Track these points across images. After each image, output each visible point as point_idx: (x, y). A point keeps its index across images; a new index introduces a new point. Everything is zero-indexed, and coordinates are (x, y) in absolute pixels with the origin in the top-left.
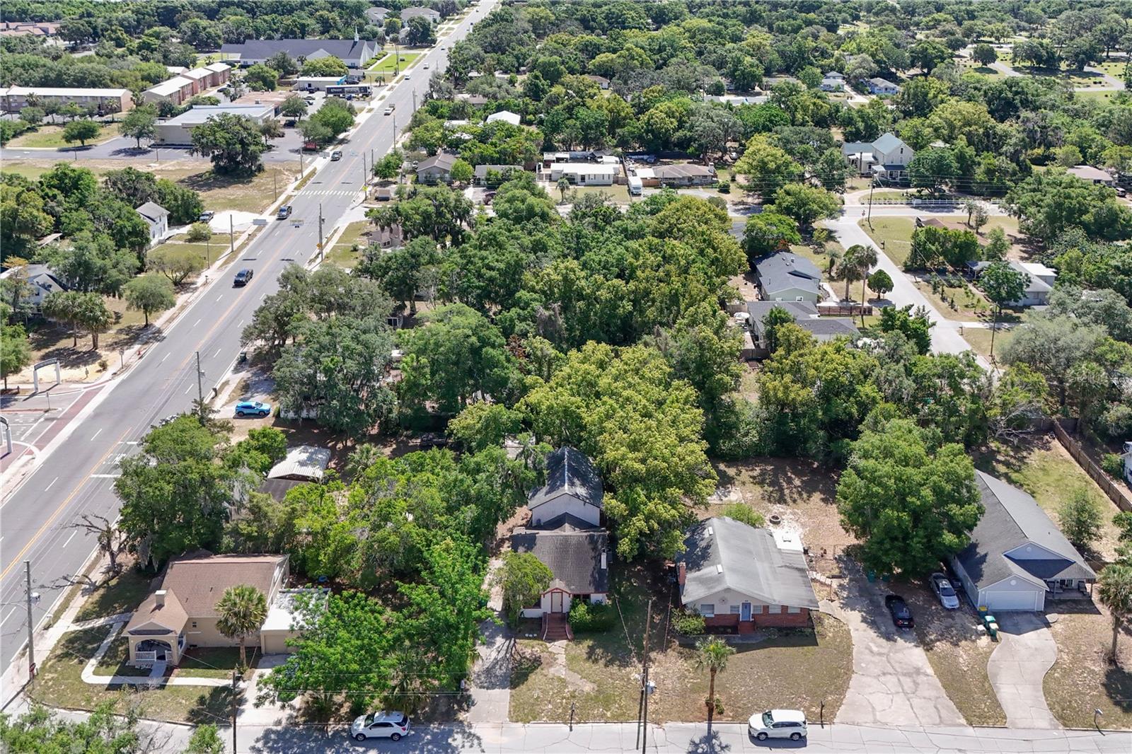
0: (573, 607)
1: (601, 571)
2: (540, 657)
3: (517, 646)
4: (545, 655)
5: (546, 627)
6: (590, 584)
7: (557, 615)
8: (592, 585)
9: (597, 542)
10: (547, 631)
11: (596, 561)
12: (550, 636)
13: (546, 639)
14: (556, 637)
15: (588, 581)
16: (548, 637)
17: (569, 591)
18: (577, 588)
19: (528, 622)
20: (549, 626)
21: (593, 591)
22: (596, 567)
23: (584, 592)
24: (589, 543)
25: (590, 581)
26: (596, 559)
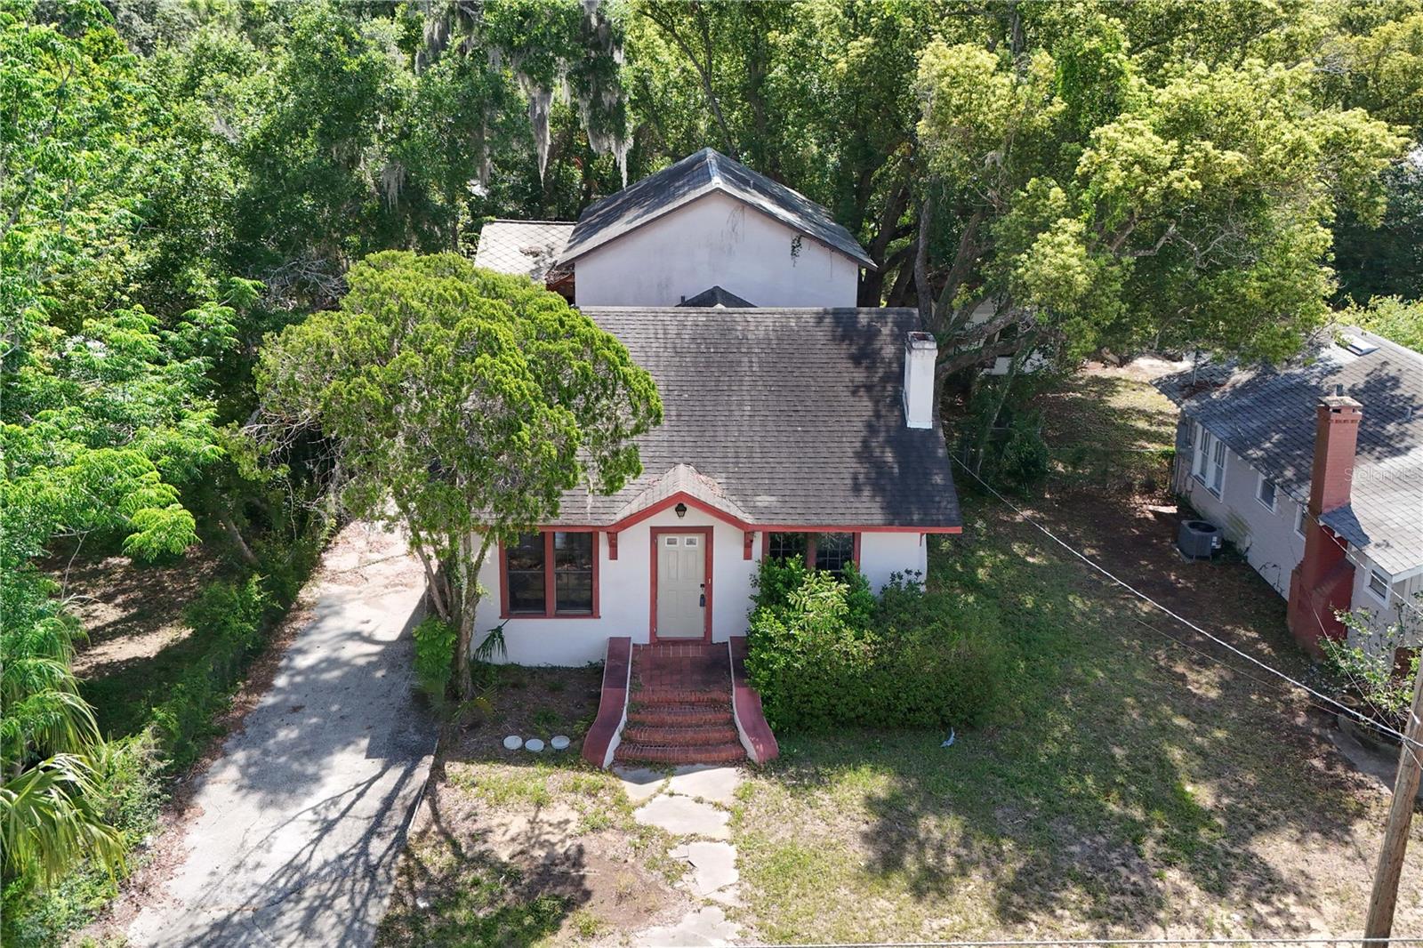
0: (772, 593)
1: (905, 440)
2: (577, 858)
3: (447, 796)
4: (611, 844)
5: (623, 702)
6: (857, 489)
7: (681, 650)
8: (866, 493)
9: (871, 334)
10: (624, 718)
11: (876, 403)
12: (644, 744)
13: (622, 760)
14: (676, 754)
15: (846, 476)
16: (630, 752)
17: (747, 515)
18: (788, 505)
19: (524, 686)
20: (639, 697)
21: (875, 517)
22: (882, 423)
23: (827, 522)
24: (834, 339)
25: (855, 478)
26: (875, 393)
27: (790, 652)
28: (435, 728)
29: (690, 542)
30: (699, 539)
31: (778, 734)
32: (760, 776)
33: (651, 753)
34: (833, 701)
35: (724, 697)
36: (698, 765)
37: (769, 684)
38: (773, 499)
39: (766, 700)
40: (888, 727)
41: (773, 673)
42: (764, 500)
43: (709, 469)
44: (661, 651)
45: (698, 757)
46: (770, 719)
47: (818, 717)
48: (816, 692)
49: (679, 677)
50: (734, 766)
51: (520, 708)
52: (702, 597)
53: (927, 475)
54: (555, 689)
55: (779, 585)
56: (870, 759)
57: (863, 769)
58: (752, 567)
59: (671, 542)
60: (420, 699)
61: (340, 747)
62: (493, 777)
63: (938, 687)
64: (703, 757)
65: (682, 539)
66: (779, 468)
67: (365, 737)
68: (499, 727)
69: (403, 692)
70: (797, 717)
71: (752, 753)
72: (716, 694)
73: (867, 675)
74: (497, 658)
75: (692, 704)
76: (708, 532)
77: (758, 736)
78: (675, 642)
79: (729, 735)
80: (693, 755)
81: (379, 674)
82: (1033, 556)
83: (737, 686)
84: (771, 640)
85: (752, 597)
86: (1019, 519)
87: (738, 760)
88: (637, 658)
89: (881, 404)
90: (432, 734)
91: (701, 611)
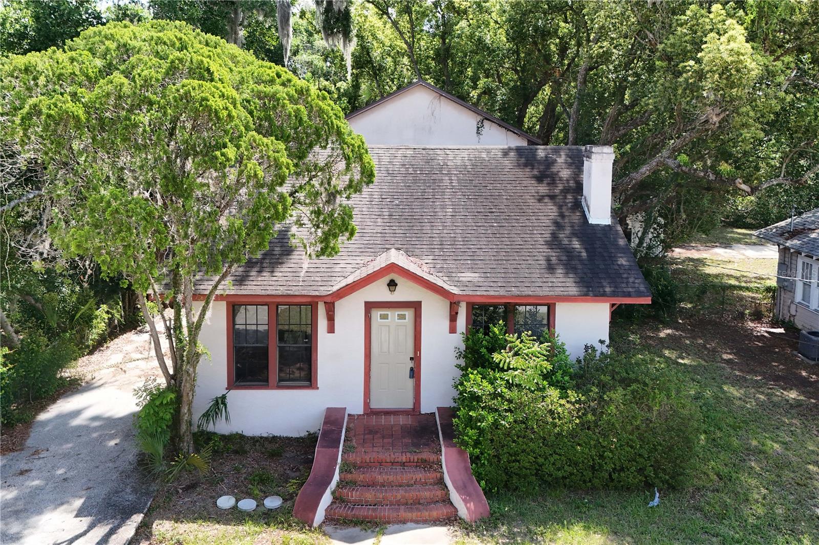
0: (477, 358)
1: (587, 232)
5: (336, 462)
6: (551, 268)
7: (392, 419)
8: (560, 271)
9: (548, 163)
10: (336, 478)
11: (560, 207)
12: (356, 503)
13: (332, 520)
14: (386, 512)
15: (541, 258)
16: (341, 511)
17: (453, 288)
18: (489, 280)
19: (246, 452)
20: (352, 457)
21: (570, 289)
22: (566, 221)
23: (526, 293)
24: (519, 165)
25: (548, 260)
26: (558, 201)
27: (496, 410)
28: (151, 489)
29: (402, 317)
30: (409, 314)
31: (488, 493)
32: (471, 535)
33: (362, 512)
34: (541, 460)
35: (433, 457)
36: (409, 524)
37: (477, 444)
38: (477, 275)
39: (475, 459)
40: (594, 488)
41: (481, 431)
42: (468, 276)
43: (417, 252)
44: (374, 420)
45: (409, 515)
46: (479, 478)
47: (525, 476)
48: (524, 451)
49: (390, 440)
50: (446, 525)
51: (237, 470)
52: (412, 369)
53: (612, 258)
54: (274, 455)
55: (483, 350)
56: (581, 519)
57: (576, 528)
58: (457, 340)
59: (384, 317)
60: (144, 463)
61: (52, 506)
62: (200, 536)
63: (641, 447)
64: (414, 515)
65: (393, 314)
66: (479, 252)
67: (81, 497)
68: (215, 486)
69: (131, 457)
70: (505, 478)
71: (463, 511)
72: (426, 455)
73: (573, 434)
74: (221, 427)
75: (403, 464)
76: (416, 306)
77: (469, 495)
78: (388, 413)
79: (439, 493)
80: (403, 513)
81: (112, 443)
82: (683, 359)
83: (446, 446)
84: (478, 399)
85: (458, 366)
86: (662, 335)
87: (449, 519)
88: (352, 425)
89: (564, 208)
90: (147, 494)
91: (410, 383)
